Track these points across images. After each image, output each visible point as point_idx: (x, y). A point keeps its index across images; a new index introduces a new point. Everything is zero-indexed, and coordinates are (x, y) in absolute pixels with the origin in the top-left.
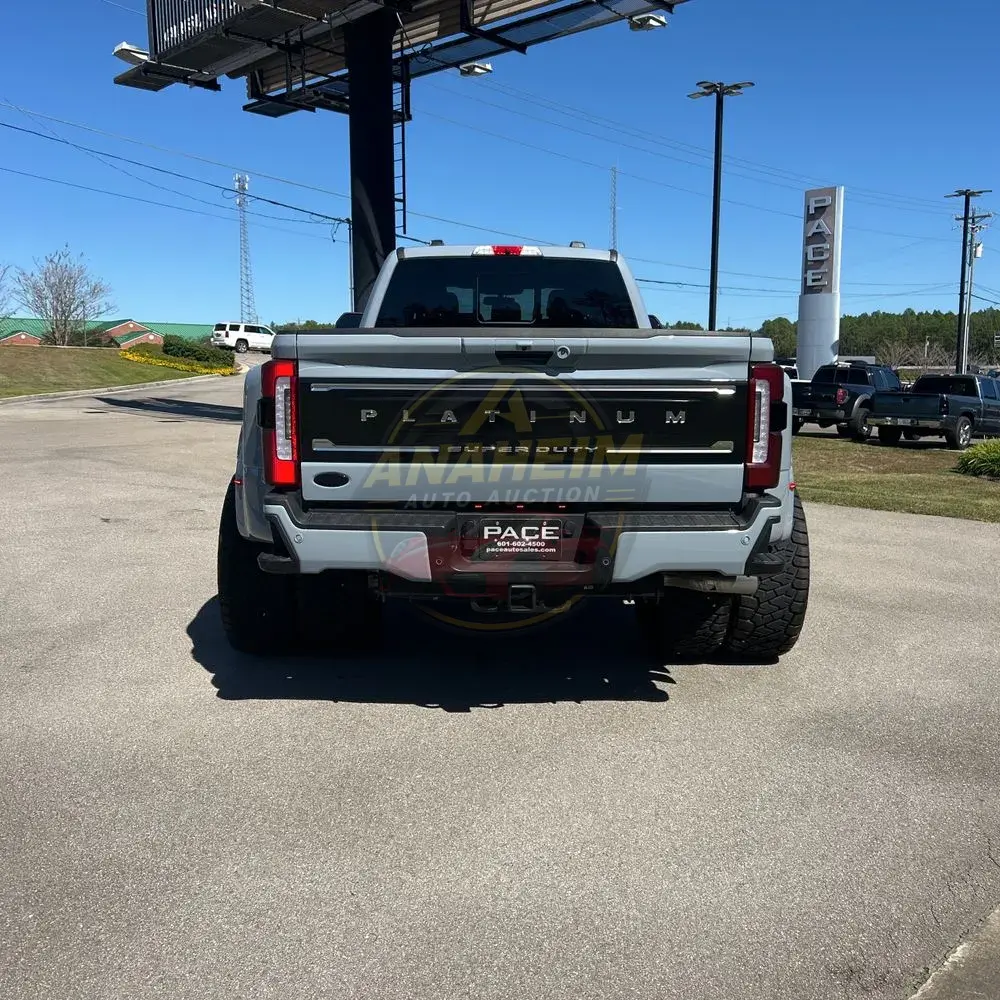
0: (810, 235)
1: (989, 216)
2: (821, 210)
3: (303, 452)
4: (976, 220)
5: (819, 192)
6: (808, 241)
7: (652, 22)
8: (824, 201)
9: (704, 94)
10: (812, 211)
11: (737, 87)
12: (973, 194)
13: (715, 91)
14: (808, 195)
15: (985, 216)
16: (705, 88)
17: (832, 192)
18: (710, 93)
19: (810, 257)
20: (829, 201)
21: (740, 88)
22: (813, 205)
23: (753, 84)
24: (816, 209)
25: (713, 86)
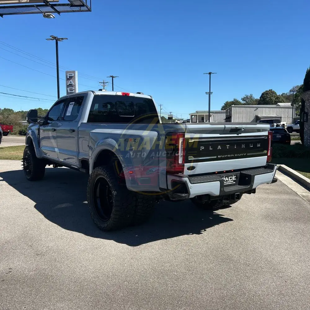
0: (68, 84)
1: (108, 82)
2: (71, 78)
3: (186, 160)
4: (105, 83)
5: (70, 72)
6: (68, 86)
7: (51, 16)
8: (72, 75)
9: (51, 39)
10: (68, 77)
11: (62, 39)
12: (114, 77)
13: (55, 39)
14: (67, 72)
15: (107, 83)
16: (52, 38)
17: (74, 72)
18: (53, 40)
19: (69, 91)
20: (73, 75)
21: (63, 39)
22: (68, 76)
23: (67, 39)
24: (69, 77)
25: (55, 38)
